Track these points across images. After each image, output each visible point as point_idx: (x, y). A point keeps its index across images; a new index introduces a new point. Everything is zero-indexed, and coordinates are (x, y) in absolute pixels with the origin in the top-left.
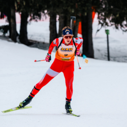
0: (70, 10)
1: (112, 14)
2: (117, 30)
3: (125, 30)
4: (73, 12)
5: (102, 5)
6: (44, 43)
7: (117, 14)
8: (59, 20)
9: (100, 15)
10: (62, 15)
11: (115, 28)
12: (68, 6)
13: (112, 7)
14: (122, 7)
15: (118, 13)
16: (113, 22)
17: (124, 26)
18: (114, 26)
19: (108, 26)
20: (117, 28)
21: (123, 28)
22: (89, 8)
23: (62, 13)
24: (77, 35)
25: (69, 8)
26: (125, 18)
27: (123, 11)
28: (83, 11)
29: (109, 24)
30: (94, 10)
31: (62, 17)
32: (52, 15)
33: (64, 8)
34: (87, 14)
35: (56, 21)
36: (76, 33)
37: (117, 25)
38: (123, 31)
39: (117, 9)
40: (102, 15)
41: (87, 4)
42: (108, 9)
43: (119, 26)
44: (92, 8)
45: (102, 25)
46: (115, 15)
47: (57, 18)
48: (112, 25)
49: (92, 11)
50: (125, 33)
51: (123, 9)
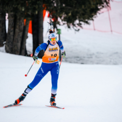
0: (20, 8)
1: (64, 13)
2: (69, 29)
3: (77, 29)
4: (23, 10)
5: (54, 3)
7: (69, 13)
8: (8, 18)
10: (12, 13)
11: (67, 27)
12: (18, 4)
13: (64, 5)
14: (74, 6)
15: (71, 12)
16: (65, 21)
17: (77, 25)
18: (66, 25)
19: (60, 25)
20: (69, 27)
21: (75, 28)
22: (40, 6)
23: (11, 11)
24: (27, 34)
25: (19, 6)
26: (77, 17)
27: (76, 10)
28: (34, 9)
29: (61, 23)
30: (46, 8)
31: (11, 15)
33: (13, 6)
34: (38, 12)
35: (5, 20)
36: (26, 32)
37: (69, 24)
38: (76, 30)
39: (69, 8)
41: (38, 2)
42: (59, 7)
43: (71, 26)
44: (43, 6)
46: (67, 13)
47: (7, 17)
48: (64, 24)
49: (44, 9)
50: (77, 32)
51: (75, 7)
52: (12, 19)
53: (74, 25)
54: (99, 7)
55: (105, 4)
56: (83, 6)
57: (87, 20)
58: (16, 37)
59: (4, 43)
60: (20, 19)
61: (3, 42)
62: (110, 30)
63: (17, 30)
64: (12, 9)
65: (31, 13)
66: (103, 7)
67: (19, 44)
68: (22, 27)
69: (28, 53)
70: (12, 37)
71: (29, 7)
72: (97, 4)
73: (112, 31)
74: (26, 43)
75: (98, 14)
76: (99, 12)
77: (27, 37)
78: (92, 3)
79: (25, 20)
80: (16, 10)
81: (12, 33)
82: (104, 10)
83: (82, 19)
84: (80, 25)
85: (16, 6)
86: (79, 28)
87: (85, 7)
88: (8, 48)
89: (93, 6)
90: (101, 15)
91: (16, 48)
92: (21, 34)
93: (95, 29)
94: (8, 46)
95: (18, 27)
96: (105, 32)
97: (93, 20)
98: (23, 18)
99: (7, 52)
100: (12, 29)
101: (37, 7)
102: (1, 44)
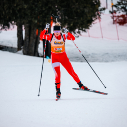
52: (28, 29)
53: (75, 33)
54: (93, 19)
55: (98, 16)
56: (82, 18)
57: (84, 29)
58: (31, 43)
59: (22, 47)
60: (33, 29)
61: (20, 47)
62: (101, 36)
63: (31, 38)
64: (27, 21)
65: (42, 24)
66: (96, 18)
67: (33, 48)
68: (35, 35)
69: (40, 55)
70: (28, 43)
71: (41, 20)
72: (92, 16)
73: (102, 37)
74: (38, 47)
75: (92, 24)
76: (93, 22)
77: (39, 43)
78: (88, 15)
79: (37, 30)
80: (30, 22)
81: (28, 40)
82: (97, 21)
83: (81, 28)
84: (79, 32)
85: (31, 19)
86: (78, 34)
88: (25, 52)
89: (89, 18)
90: (95, 24)
91: (31, 51)
92: (34, 40)
93: (89, 36)
94: (25, 50)
95: (32, 35)
96: (97, 38)
97: (89, 28)
98: (36, 28)
99: (24, 54)
100: (28, 37)
101: (46, 19)
102: (19, 49)
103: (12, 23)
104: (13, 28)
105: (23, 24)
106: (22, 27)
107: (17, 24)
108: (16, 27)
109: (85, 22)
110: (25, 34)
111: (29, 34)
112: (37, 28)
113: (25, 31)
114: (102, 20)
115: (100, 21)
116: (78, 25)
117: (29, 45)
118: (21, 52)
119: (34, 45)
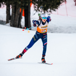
0: (18, 2)
1: (42, 5)
4: (20, 3)
6: (2, 21)
7: (45, 5)
9: (35, 5)
10: (14, 5)
13: (42, 1)
15: (46, 4)
17: (49, 12)
18: (43, 12)
21: (48, 13)
23: (13, 4)
27: (49, 3)
28: (26, 3)
29: (41, 10)
32: (8, 5)
34: (28, 4)
35: (10, 9)
36: (21, 15)
39: (45, 2)
40: (36, 5)
42: (40, 2)
43: (46, 12)
45: (37, 11)
46: (44, 5)
47: (11, 7)
51: (48, 2)
52: (14, 8)
53: (47, 12)
54: (61, 2)
55: (64, 0)
56: (53, 1)
57: (54, 9)
58: (16, 18)
60: (18, 8)
61: (8, 21)
63: (16, 14)
64: (14, 3)
65: (24, 5)
66: (63, 2)
67: (17, 22)
68: (19, 13)
69: (22, 27)
70: (14, 18)
71: (23, 2)
73: (67, 15)
74: (21, 21)
75: (60, 6)
76: (61, 4)
77: (22, 18)
79: (21, 9)
80: (16, 3)
81: (14, 16)
82: (64, 3)
83: (52, 8)
84: (50, 11)
85: (16, 1)
86: (50, 13)
87: (53, 2)
88: (11, 24)
89: (58, 1)
90: (62, 6)
91: (16, 24)
92: (19, 16)
93: (58, 14)
94: (12, 23)
95: (17, 12)
98: (19, 8)
99: (11, 26)
100: (14, 14)
101: (27, 1)
102: (7, 22)
103: (2, 3)
104: (4, 7)
105: (11, 4)
106: (10, 6)
107: (6, 4)
108: (5, 6)
109: (55, 4)
110: (12, 11)
111: (15, 11)
112: (21, 8)
113: (12, 10)
114: (67, 3)
115: (66, 3)
116: (50, 6)
117: (14, 19)
118: (9, 24)
119: (18, 19)
